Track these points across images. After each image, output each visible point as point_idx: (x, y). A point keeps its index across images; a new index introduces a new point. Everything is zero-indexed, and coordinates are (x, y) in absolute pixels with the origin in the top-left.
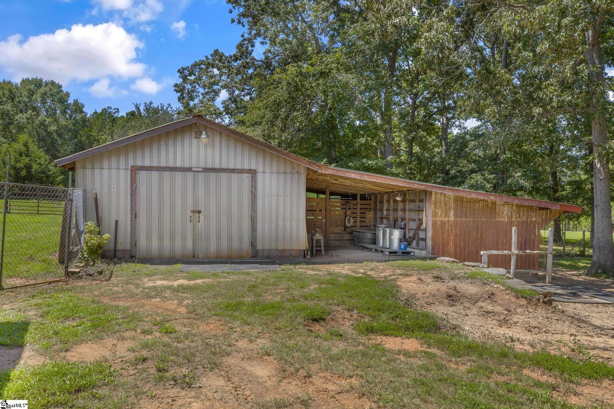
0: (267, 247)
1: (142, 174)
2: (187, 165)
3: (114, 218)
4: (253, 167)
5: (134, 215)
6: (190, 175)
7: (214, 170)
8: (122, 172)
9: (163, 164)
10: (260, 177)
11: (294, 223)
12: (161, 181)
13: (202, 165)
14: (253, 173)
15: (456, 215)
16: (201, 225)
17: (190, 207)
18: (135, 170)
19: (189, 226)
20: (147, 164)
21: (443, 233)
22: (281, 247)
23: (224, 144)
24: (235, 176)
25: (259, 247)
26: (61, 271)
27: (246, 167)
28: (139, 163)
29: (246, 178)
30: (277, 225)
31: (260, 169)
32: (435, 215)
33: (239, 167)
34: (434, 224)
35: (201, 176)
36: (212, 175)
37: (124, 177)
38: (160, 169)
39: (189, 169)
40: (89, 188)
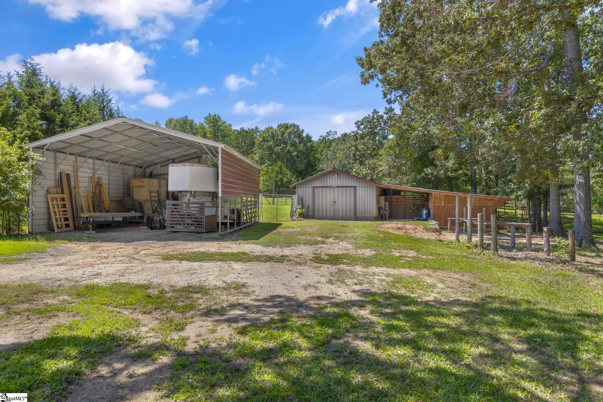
0: (360, 216)
1: (316, 189)
2: (331, 185)
3: (307, 205)
4: (355, 185)
5: (314, 203)
6: (332, 189)
7: (341, 187)
8: (310, 189)
9: (323, 185)
10: (358, 188)
11: (371, 206)
12: (322, 191)
13: (336, 185)
14: (355, 187)
15: (445, 203)
16: (336, 207)
17: (332, 201)
18: (314, 188)
19: (332, 207)
20: (318, 185)
21: (438, 211)
22: (366, 216)
23: (344, 177)
24: (348, 189)
25: (358, 215)
26: (290, 219)
27: (352, 185)
28: (315, 185)
29: (352, 189)
30: (365, 207)
31: (358, 186)
32: (434, 203)
33: (350, 185)
34: (434, 207)
35: (336, 189)
36: (340, 189)
37: (311, 190)
38: (322, 187)
39: (332, 187)
40: (300, 195)
